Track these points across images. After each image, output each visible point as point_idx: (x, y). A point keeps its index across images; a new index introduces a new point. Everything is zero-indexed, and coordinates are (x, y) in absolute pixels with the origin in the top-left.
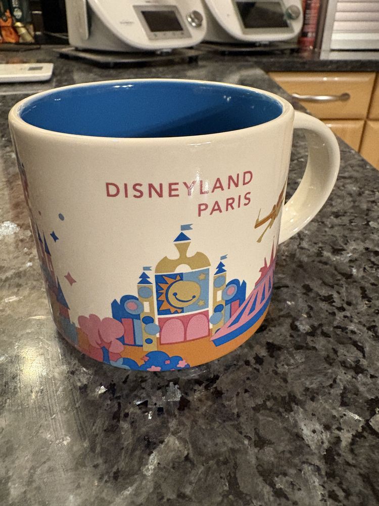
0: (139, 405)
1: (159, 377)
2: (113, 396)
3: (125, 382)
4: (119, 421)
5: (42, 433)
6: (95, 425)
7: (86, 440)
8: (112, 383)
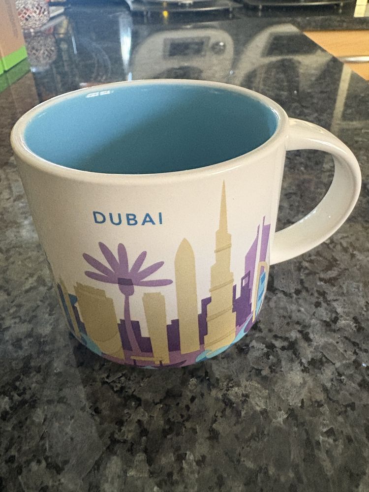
0: (326, 432)
1: (334, 402)
2: (297, 422)
3: (302, 407)
4: (313, 450)
5: (244, 461)
6: (292, 453)
7: (290, 470)
8: (291, 408)
